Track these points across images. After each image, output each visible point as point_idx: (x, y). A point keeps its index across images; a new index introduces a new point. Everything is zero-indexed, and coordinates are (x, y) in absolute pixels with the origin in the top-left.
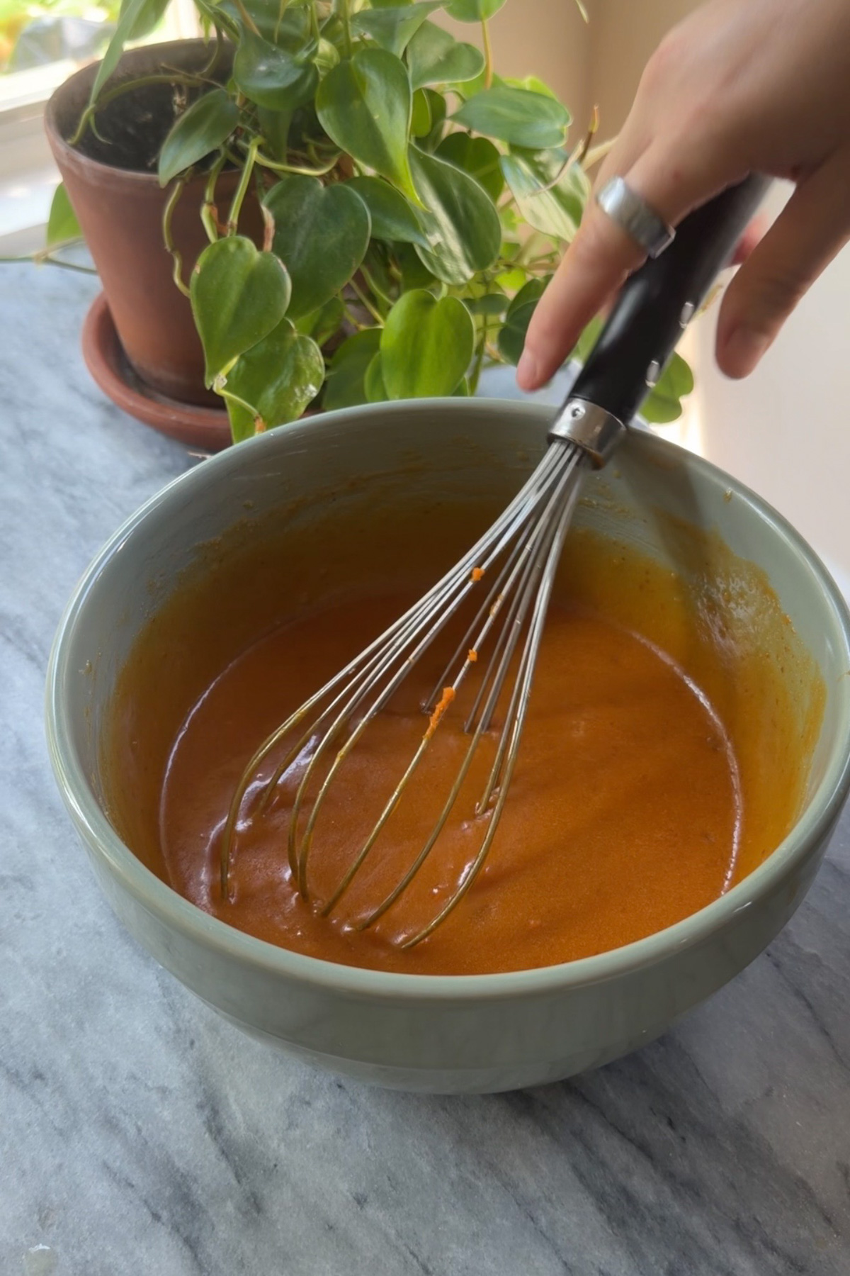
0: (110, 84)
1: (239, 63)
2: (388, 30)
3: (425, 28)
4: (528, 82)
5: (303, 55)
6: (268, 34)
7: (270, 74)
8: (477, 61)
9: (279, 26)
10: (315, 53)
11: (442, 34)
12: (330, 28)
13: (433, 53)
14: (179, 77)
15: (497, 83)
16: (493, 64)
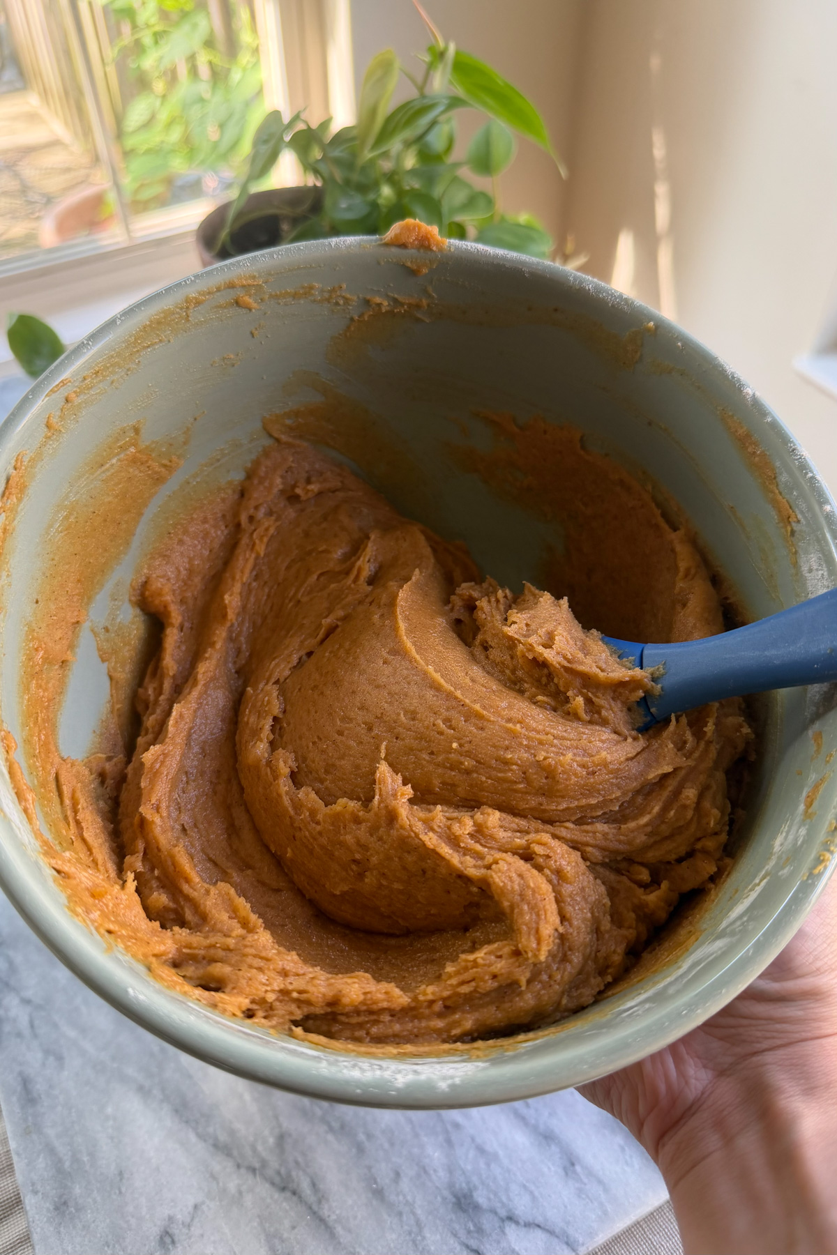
0: (240, 215)
1: (328, 202)
2: (430, 179)
3: (455, 180)
4: (524, 218)
5: (371, 197)
6: (347, 182)
7: (349, 209)
8: (490, 202)
9: (355, 177)
10: (379, 196)
11: (467, 185)
12: (391, 178)
13: (460, 196)
14: (286, 211)
15: (503, 220)
16: (500, 206)
